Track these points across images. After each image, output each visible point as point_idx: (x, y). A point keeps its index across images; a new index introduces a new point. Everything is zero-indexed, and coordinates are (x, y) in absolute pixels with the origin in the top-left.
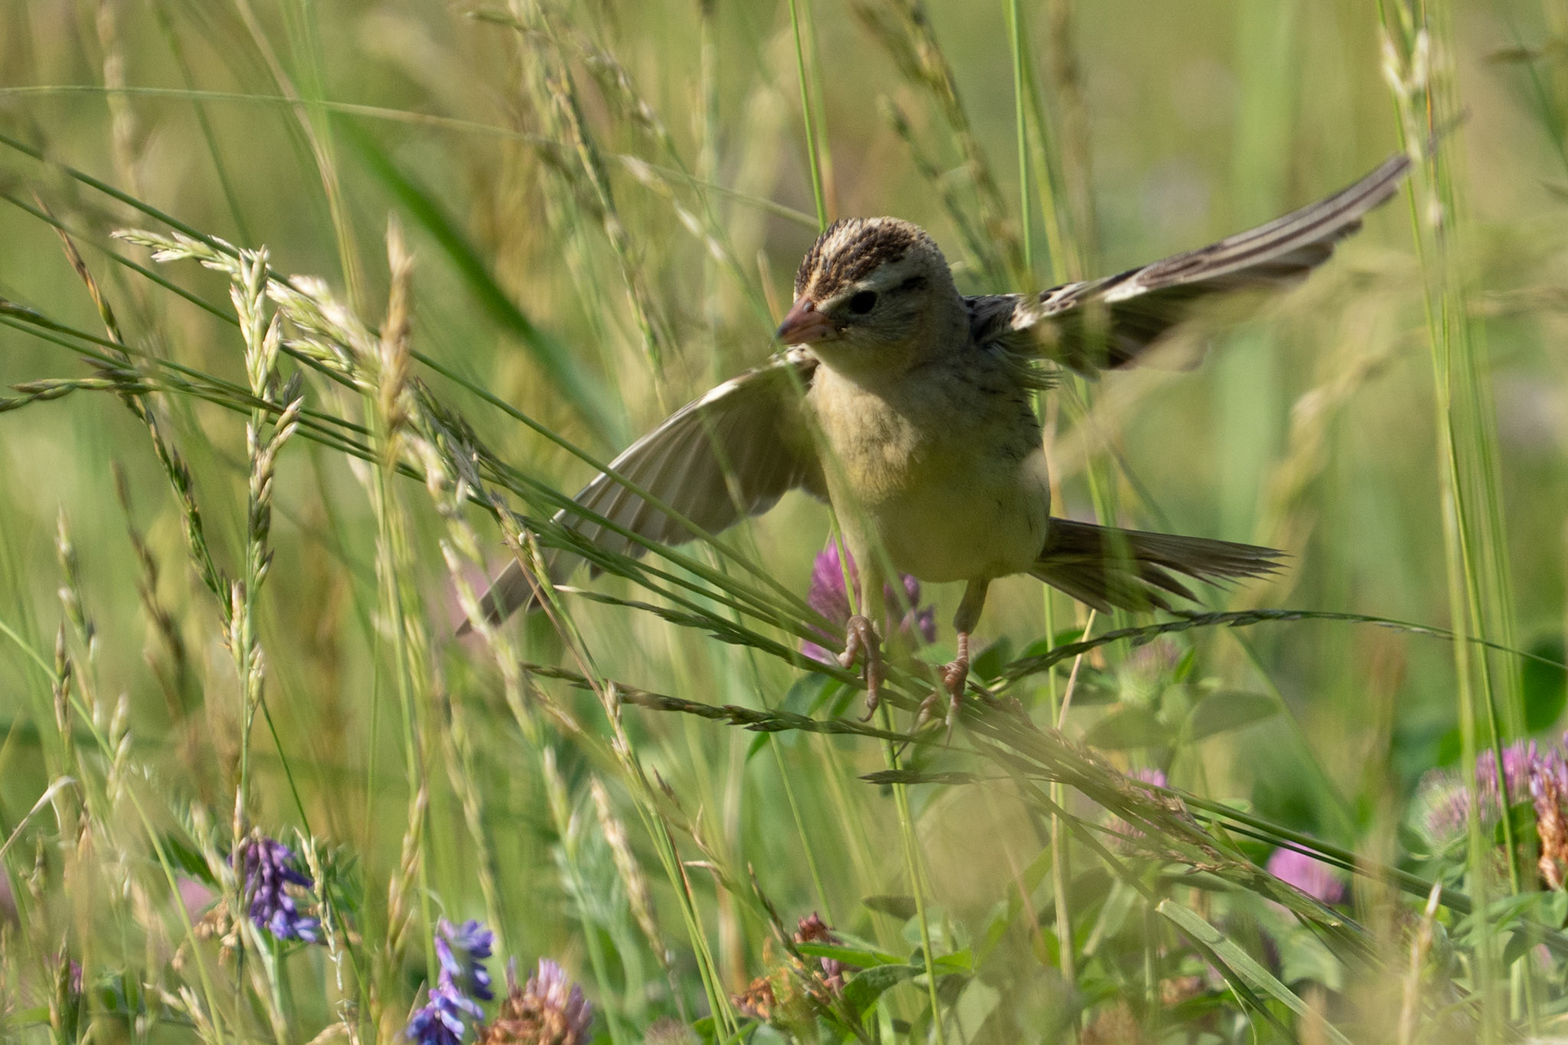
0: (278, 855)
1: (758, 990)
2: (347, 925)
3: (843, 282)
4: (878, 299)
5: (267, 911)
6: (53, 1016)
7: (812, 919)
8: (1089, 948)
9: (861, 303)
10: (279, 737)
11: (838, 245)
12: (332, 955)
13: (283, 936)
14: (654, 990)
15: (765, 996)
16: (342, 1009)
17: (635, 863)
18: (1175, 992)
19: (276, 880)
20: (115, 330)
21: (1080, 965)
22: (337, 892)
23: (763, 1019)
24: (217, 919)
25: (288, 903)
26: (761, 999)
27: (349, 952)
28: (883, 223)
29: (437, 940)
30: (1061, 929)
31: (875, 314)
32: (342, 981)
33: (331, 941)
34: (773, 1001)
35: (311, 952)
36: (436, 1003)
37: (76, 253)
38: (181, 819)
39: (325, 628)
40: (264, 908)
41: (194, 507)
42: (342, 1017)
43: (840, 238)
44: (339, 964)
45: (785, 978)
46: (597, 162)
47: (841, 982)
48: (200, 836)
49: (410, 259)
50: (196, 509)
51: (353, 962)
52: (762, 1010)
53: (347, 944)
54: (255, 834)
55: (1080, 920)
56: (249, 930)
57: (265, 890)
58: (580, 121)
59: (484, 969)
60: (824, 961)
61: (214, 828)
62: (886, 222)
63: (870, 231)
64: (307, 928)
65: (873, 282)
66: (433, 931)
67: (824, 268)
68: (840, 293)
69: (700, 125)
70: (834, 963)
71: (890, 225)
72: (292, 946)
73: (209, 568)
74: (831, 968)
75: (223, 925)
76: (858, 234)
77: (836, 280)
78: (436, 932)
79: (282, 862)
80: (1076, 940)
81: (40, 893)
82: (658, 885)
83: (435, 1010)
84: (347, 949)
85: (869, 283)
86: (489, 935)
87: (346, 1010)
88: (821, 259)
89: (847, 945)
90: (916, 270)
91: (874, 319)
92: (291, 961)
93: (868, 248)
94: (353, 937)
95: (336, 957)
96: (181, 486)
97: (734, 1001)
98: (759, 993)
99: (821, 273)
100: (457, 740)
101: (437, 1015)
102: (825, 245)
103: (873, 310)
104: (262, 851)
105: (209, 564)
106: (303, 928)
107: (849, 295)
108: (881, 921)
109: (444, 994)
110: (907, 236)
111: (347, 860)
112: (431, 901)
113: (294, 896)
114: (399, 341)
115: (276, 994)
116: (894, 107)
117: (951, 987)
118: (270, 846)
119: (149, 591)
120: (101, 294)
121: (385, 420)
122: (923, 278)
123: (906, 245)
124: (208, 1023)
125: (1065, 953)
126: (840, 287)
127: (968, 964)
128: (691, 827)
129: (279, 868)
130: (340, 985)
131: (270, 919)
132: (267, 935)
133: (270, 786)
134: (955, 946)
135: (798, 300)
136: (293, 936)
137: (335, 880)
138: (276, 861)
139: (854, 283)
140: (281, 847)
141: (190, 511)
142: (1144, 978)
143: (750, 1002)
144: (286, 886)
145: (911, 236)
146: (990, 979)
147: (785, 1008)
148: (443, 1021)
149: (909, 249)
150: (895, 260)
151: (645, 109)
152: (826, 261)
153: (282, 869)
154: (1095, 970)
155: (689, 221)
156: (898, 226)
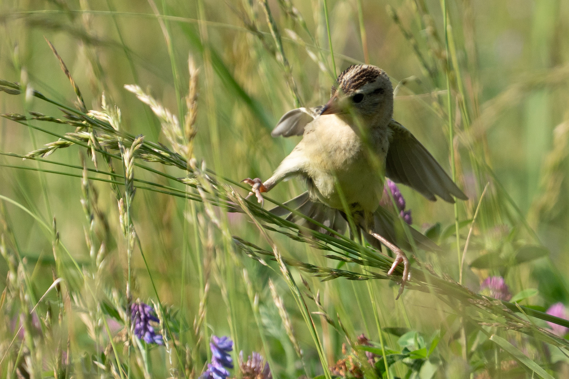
0: (147, 310)
1: (340, 364)
2: (174, 337)
3: (351, 90)
4: (364, 97)
5: (142, 332)
6: (55, 374)
7: (362, 336)
8: (473, 348)
9: (357, 99)
10: (147, 262)
11: (351, 75)
12: (167, 350)
13: (149, 342)
14: (299, 364)
15: (343, 367)
16: (172, 371)
17: (288, 314)
18: (508, 366)
19: (146, 320)
20: (81, 98)
21: (470, 355)
22: (171, 324)
23: (342, 376)
24: (122, 335)
25: (151, 329)
26: (341, 368)
27: (175, 349)
28: (368, 67)
29: (211, 344)
30: (463, 340)
31: (363, 103)
32: (172, 361)
33: (167, 344)
34: (346, 369)
35: (160, 349)
36: (210, 369)
37: (65, 66)
38: (107, 295)
39: (165, 218)
40: (141, 331)
41: (112, 169)
42: (172, 375)
43: (352, 73)
44: (170, 354)
45: (351, 360)
46: (276, 30)
47: (374, 362)
48: (116, 301)
49: (198, 70)
50: (113, 170)
51: (177, 353)
52: (342, 373)
53: (175, 345)
54: (137, 302)
55: (470, 337)
56: (135, 339)
57: (142, 324)
58: (269, 13)
59: (229, 356)
60: (367, 353)
61: (121, 298)
62: (370, 67)
63: (364, 70)
64: (159, 339)
65: (362, 90)
66: (209, 341)
67: (344, 84)
68: (349, 94)
69: (317, 16)
70: (371, 354)
71: (371, 68)
72: (153, 346)
73: (118, 193)
74: (369, 356)
75: (125, 337)
76: (359, 71)
77: (348, 89)
78: (211, 341)
79: (149, 312)
80: (469, 345)
81: (49, 325)
82: (299, 322)
83: (210, 372)
84: (175, 348)
85: (361, 90)
86: (231, 342)
87: (173, 372)
88: (343, 80)
89: (376, 347)
90: (380, 86)
91: (362, 105)
92: (152, 353)
93: (362, 77)
94: (177, 343)
95: (169, 351)
96: (107, 160)
97: (331, 369)
98: (340, 366)
99: (342, 86)
100: (218, 263)
101: (211, 374)
102: (345, 75)
103: (362, 101)
104: (140, 308)
105: (119, 192)
106: (157, 339)
107: (353, 95)
108: (389, 336)
109: (214, 366)
110: (378, 73)
111: (174, 312)
112: (209, 329)
113: (153, 326)
114: (193, 103)
115: (146, 366)
116: (394, 10)
117: (418, 364)
118: (144, 306)
119: (94, 202)
120: (75, 83)
121: (188, 134)
122: (382, 89)
123: (377, 76)
124: (119, 377)
125: (464, 351)
126: (350, 92)
127: (425, 354)
128: (315, 298)
129: (147, 315)
130: (171, 362)
131: (144, 335)
132: (142, 342)
133: (143, 282)
134: (419, 347)
135: (332, 97)
136: (153, 342)
137: (170, 320)
138: (146, 312)
139: (355, 90)
140: (148, 306)
141: (111, 170)
142: (495, 360)
143: (337, 369)
144: (150, 322)
145: (380, 73)
146: (434, 361)
147: (351, 372)
148: (213, 377)
149: (378, 77)
150: (372, 82)
151: (295, 10)
152: (345, 81)
153: (148, 315)
154: (475, 357)
155: (312, 55)
156: (374, 69)
